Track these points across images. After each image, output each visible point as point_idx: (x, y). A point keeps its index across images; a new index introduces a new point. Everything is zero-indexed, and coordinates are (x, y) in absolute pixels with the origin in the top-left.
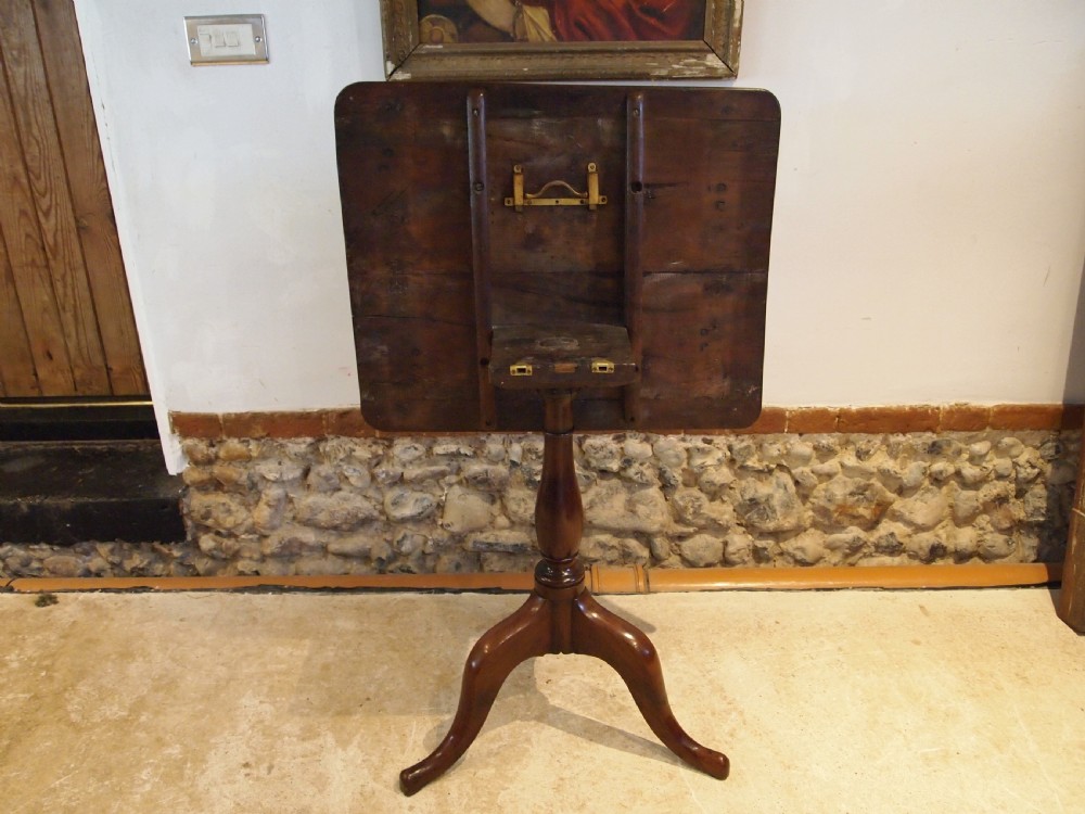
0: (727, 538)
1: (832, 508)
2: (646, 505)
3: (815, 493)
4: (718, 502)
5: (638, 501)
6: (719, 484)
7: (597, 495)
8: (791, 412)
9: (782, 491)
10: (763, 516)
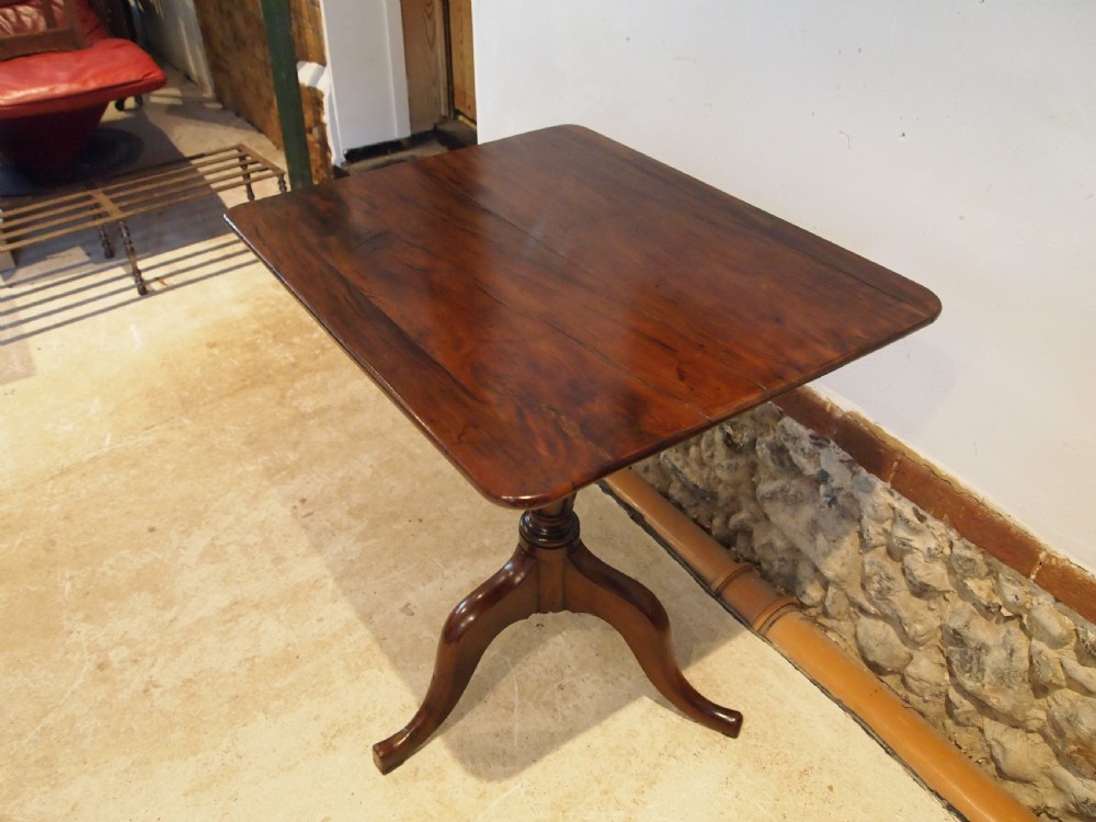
0: (916, 654)
1: (1069, 734)
2: (829, 542)
3: (1057, 694)
4: (923, 603)
5: (823, 531)
6: (919, 580)
7: (783, 490)
8: (1049, 556)
9: (1004, 654)
10: (966, 662)
